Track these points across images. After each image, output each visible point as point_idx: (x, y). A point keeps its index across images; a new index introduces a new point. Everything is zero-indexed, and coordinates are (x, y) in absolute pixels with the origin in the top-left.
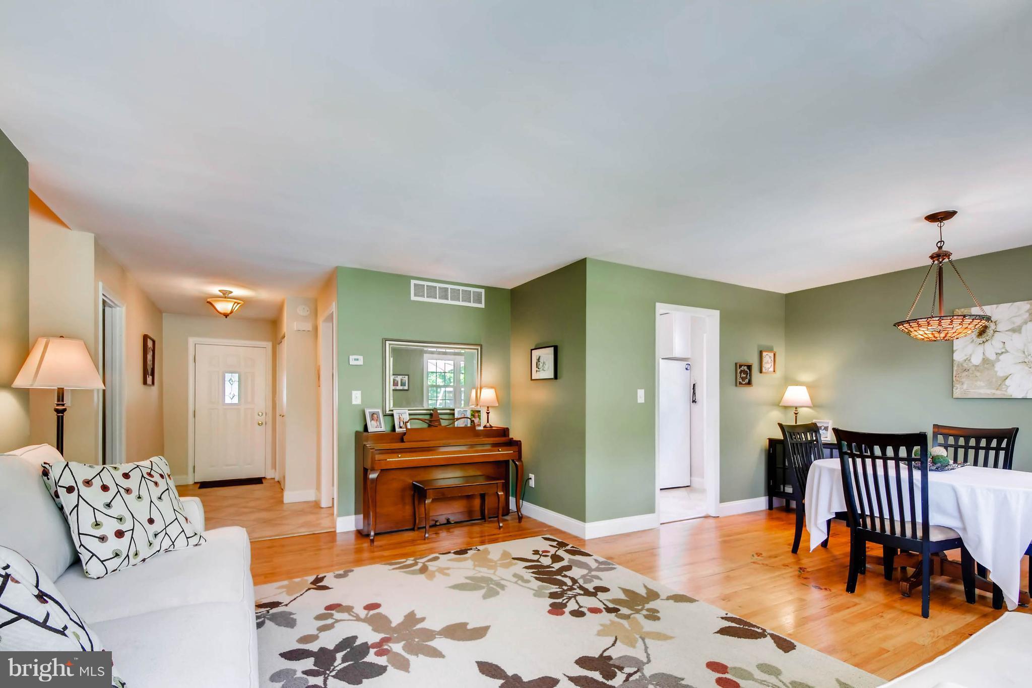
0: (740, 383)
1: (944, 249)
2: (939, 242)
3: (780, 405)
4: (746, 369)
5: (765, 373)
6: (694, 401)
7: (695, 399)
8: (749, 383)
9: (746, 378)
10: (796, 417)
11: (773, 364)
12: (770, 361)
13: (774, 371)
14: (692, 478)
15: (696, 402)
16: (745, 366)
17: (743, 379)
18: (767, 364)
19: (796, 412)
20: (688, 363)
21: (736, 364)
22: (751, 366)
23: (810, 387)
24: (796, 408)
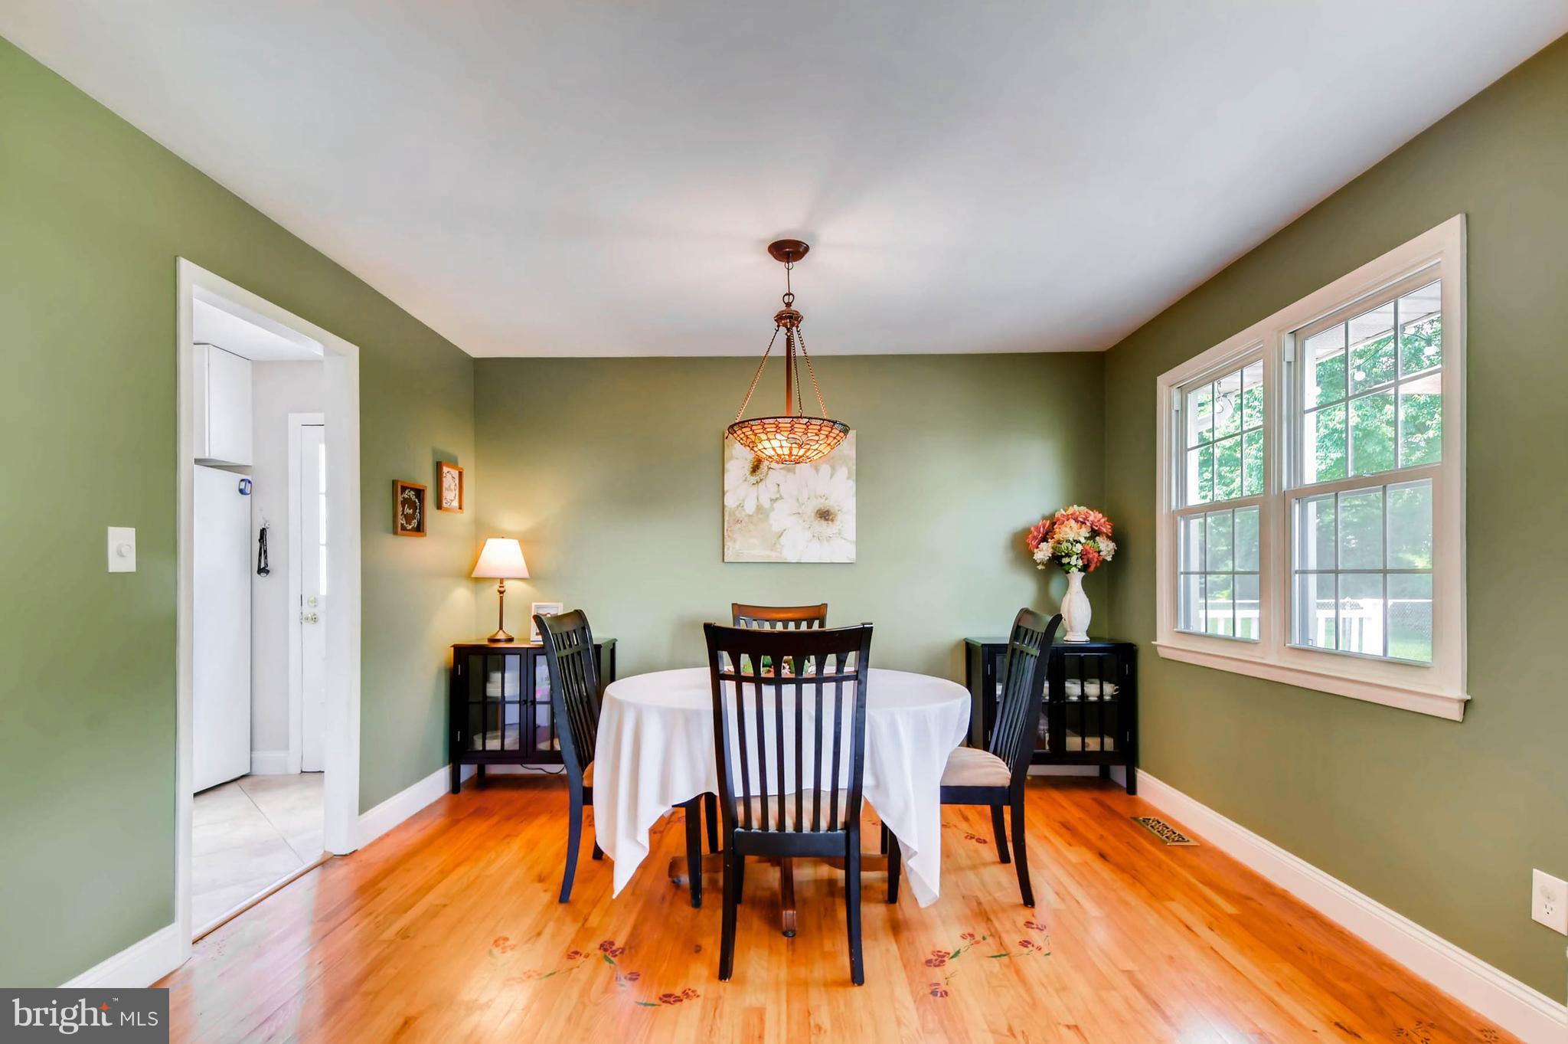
0: (403, 528)
1: (793, 307)
2: (786, 295)
3: (472, 576)
4: (414, 498)
5: (447, 510)
6: (260, 571)
7: (266, 565)
8: (419, 529)
9: (413, 517)
10: (501, 598)
11: (457, 492)
12: (453, 487)
13: (460, 508)
14: (256, 754)
15: (268, 572)
16: (412, 489)
17: (408, 518)
18: (450, 492)
19: (502, 589)
20: (244, 477)
21: (394, 483)
22: (424, 490)
23: (527, 541)
24: (502, 581)
